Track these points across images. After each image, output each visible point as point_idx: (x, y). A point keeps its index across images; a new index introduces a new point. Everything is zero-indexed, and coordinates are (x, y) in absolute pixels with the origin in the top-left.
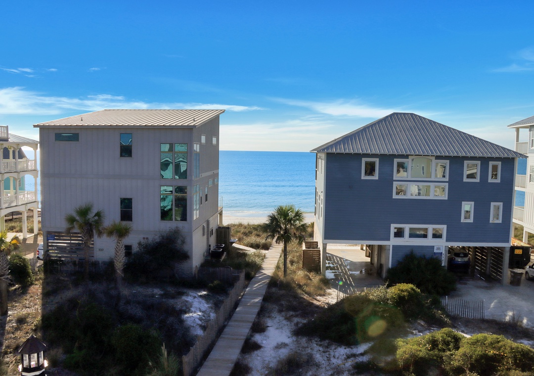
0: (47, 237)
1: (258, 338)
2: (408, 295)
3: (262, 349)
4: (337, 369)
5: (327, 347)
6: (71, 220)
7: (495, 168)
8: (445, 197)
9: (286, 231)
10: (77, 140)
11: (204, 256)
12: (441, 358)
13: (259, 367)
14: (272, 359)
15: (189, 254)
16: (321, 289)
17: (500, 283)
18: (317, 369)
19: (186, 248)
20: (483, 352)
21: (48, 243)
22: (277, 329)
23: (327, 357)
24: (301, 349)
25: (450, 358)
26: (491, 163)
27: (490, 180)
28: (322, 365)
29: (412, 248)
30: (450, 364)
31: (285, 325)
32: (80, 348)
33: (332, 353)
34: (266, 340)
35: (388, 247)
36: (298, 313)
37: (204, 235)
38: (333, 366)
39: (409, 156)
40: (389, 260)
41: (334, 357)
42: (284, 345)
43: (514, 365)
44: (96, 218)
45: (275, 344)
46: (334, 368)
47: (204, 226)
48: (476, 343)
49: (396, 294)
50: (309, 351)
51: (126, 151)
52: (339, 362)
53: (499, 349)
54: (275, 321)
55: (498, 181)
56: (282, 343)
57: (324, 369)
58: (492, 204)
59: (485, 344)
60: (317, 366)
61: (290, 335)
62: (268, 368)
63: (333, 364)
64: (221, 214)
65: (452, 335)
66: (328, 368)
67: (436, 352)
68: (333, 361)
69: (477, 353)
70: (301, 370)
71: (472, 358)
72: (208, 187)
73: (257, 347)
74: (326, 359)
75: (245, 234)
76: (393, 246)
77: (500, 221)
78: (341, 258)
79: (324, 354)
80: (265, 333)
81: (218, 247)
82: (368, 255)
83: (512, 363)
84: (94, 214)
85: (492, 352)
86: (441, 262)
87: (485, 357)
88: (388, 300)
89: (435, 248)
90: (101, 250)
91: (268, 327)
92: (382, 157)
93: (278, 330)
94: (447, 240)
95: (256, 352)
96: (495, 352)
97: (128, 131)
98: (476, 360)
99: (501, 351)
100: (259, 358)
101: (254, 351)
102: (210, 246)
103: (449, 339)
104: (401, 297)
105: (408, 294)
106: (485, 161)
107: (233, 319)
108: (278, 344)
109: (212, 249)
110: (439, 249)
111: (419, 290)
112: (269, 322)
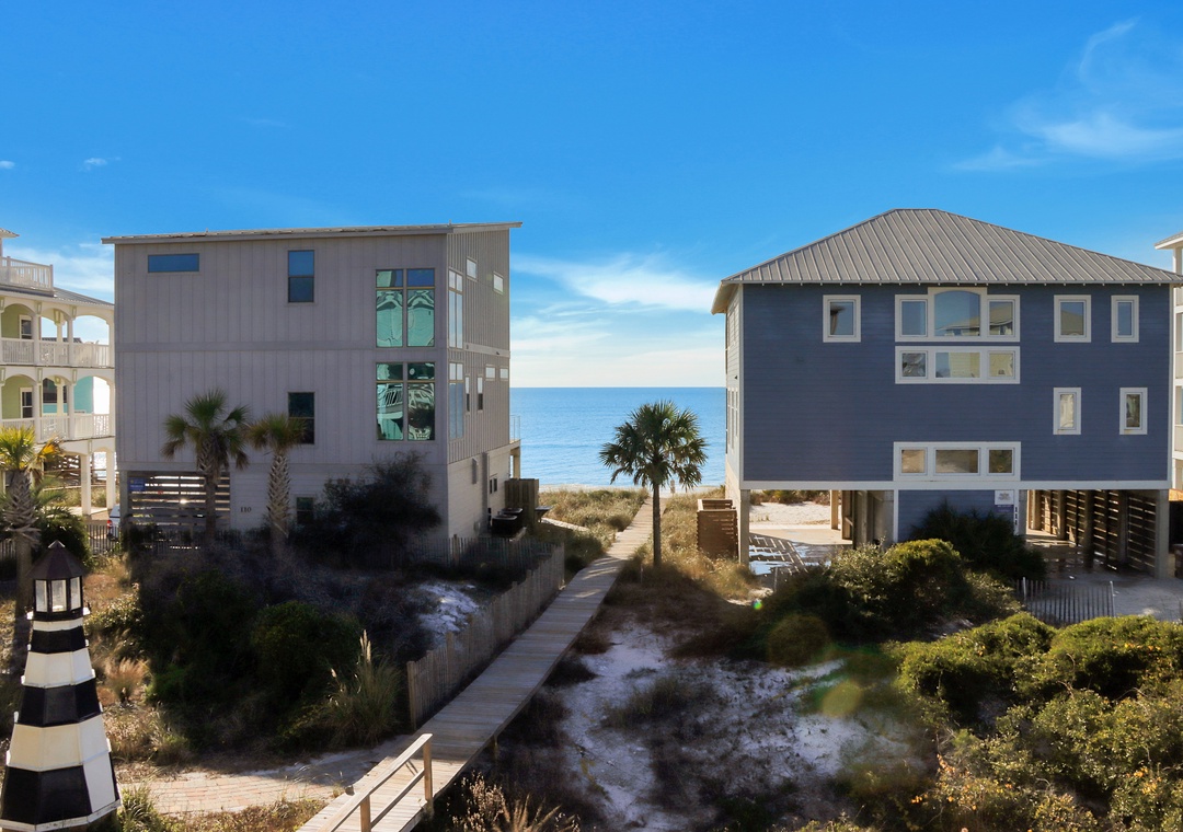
0: (129, 484)
1: (590, 662)
2: (931, 557)
3: (596, 680)
4: (768, 704)
5: (746, 671)
6: (178, 427)
7: (1125, 311)
8: (1013, 377)
9: (657, 459)
10: (196, 269)
11: (475, 529)
12: (1009, 670)
13: (589, 709)
14: (618, 696)
15: (440, 512)
16: (739, 587)
17: (1153, 576)
18: (722, 710)
19: (432, 499)
20: (1106, 648)
21: (130, 500)
22: (633, 647)
23: (746, 688)
24: (685, 677)
25: (1029, 669)
26: (1116, 300)
27: (1116, 338)
28: (733, 702)
29: (945, 495)
30: (1029, 679)
31: (652, 642)
32: (182, 663)
33: (757, 680)
34: (606, 665)
35: (889, 494)
36: (684, 622)
37: (474, 482)
38: (759, 702)
39: (930, 289)
40: (892, 525)
41: (762, 686)
42: (649, 672)
43: (1180, 668)
44: (233, 424)
45: (628, 671)
46: (761, 706)
47: (474, 462)
48: (1089, 633)
49: (902, 556)
50: (705, 679)
51: (301, 290)
52: (773, 693)
53: (1144, 639)
54: (630, 636)
55: (1134, 338)
56: (643, 670)
57: (736, 709)
58: (1124, 392)
59: (1109, 634)
60: (721, 703)
61: (662, 657)
62: (607, 710)
63: (760, 697)
64: (516, 452)
65: (1033, 626)
66: (746, 705)
67: (997, 656)
68: (757, 691)
69: (1091, 650)
70: (683, 713)
71: (1081, 661)
72: (484, 378)
73: (586, 675)
74: (742, 690)
75: (573, 505)
76: (900, 491)
77: (1143, 430)
78: (785, 542)
79: (738, 683)
80: (605, 655)
81: (507, 511)
82: (848, 534)
83: (1173, 665)
84: (227, 416)
85: (1126, 647)
86: (1013, 527)
87: (1110, 657)
88: (885, 569)
89: (997, 494)
90: (247, 510)
91: (614, 644)
92: (867, 290)
93: (636, 650)
94: (1024, 477)
95: (582, 685)
96: (1133, 646)
97: (306, 246)
98: (1091, 666)
99: (1148, 643)
100: (588, 694)
101: (577, 682)
102: (490, 510)
103: (1028, 631)
104: (916, 560)
105: (930, 553)
106: (1101, 292)
107: (532, 628)
108: (633, 670)
109: (494, 515)
110: (1005, 496)
111: (958, 553)
112: (616, 637)
